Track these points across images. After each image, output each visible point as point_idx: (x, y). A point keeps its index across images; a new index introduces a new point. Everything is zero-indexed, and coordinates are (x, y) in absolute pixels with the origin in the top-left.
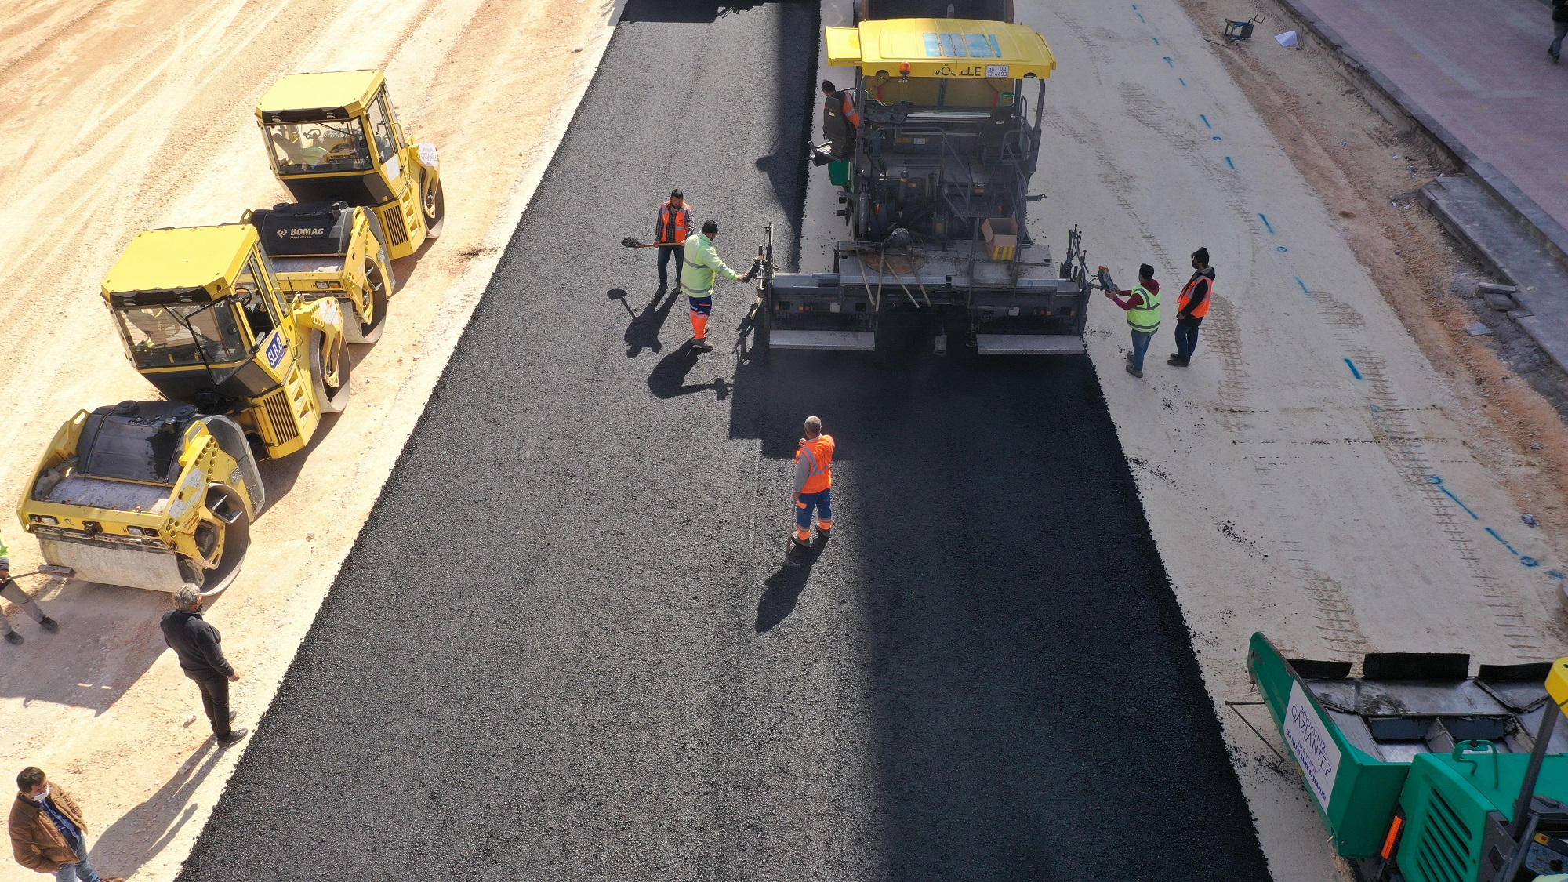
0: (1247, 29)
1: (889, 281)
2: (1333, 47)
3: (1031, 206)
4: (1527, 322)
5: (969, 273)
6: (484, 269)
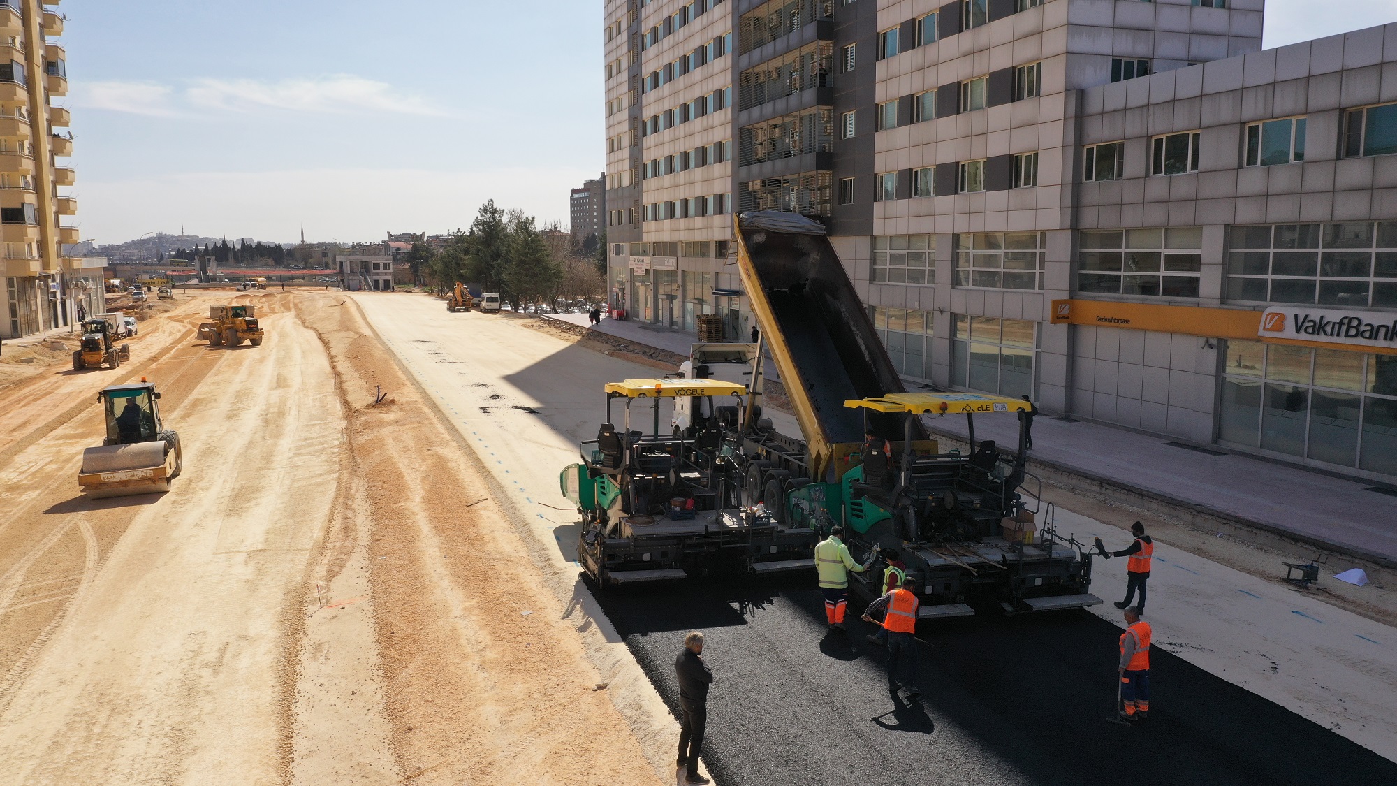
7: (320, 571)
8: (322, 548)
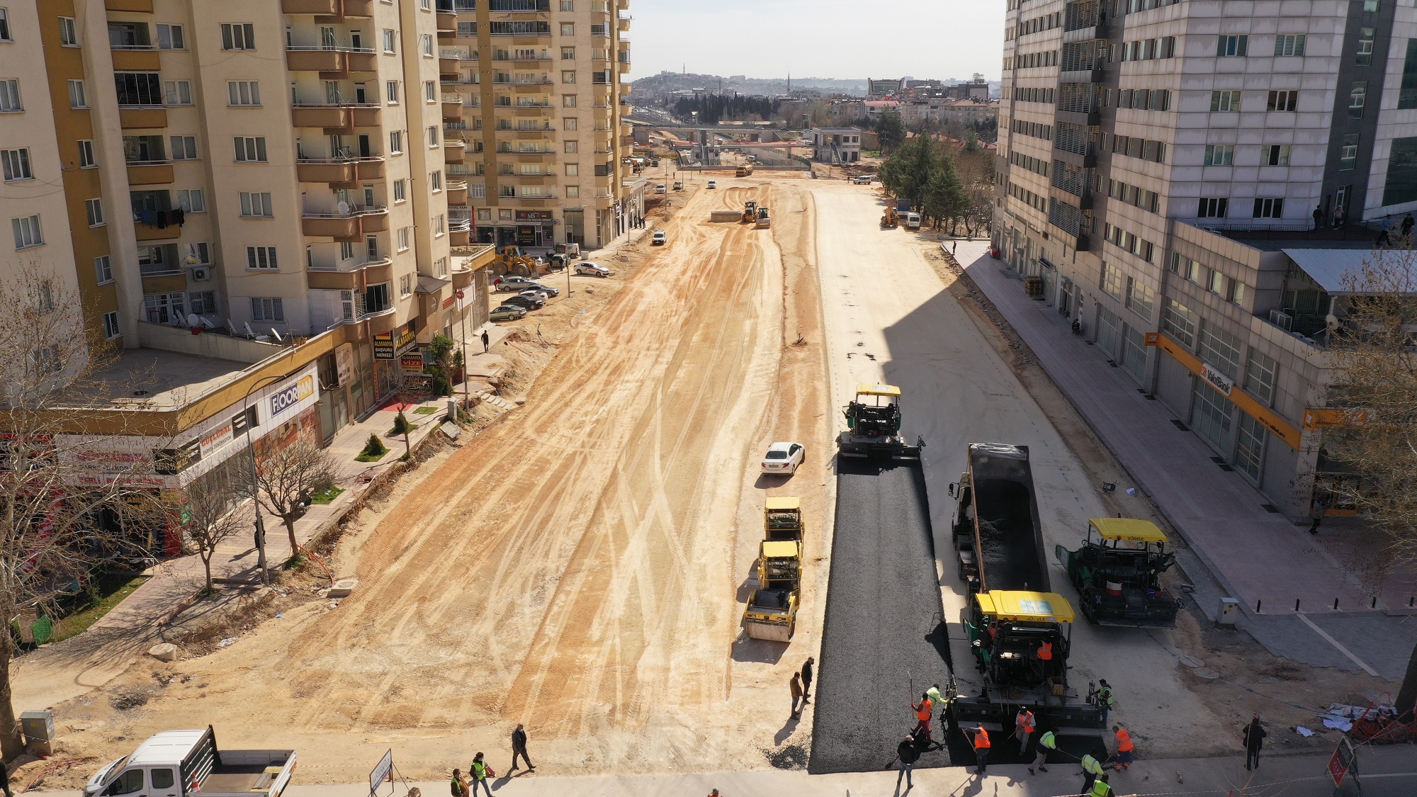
0: (1113, 487)
1: (1011, 702)
2: (1148, 497)
3: (1068, 671)
4: (1194, 596)
5: (1044, 700)
6: (826, 564)
7: (756, 438)
8: (757, 429)
